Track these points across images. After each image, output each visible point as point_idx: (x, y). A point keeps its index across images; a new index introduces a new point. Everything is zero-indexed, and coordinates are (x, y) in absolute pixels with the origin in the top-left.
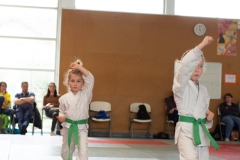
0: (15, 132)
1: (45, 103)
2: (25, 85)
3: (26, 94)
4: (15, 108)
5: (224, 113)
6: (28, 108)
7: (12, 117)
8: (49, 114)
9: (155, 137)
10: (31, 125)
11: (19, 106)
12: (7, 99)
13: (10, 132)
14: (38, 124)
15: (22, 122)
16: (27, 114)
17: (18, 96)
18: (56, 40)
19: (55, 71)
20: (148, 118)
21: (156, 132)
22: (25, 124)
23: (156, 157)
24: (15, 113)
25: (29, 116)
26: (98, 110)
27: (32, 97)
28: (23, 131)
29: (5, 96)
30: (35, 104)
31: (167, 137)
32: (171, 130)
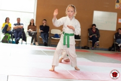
0: (13, 42)
1: (28, 29)
2: (19, 20)
3: (19, 24)
4: (13, 31)
5: (117, 38)
6: (20, 31)
7: (12, 35)
8: (30, 34)
9: (82, 48)
10: (21, 39)
11: (15, 30)
12: (9, 26)
13: (10, 42)
14: (25, 39)
15: (17, 38)
16: (19, 34)
17: (15, 25)
19: (34, 13)
20: (79, 38)
21: (83, 46)
22: (18, 39)
24: (13, 33)
25: (20, 35)
26: (55, 33)
27: (22, 26)
28: (17, 42)
29: (9, 25)
30: (23, 29)
31: (88, 48)
32: (90, 45)
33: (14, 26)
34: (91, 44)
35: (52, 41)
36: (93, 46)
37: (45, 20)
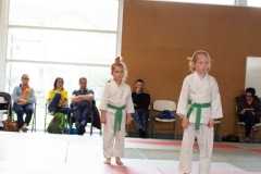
0: (72, 132)
2: (83, 82)
3: (84, 90)
4: (72, 106)
6: (86, 107)
7: (69, 115)
9: (224, 140)
10: (89, 124)
11: (76, 104)
12: (64, 96)
13: (66, 132)
14: (97, 124)
15: (80, 121)
16: (85, 112)
17: (75, 93)
18: (117, 33)
21: (225, 134)
22: (83, 123)
23: (225, 161)
24: (72, 111)
25: (88, 115)
26: (162, 109)
27: (91, 95)
28: (81, 131)
29: (62, 93)
30: (94, 102)
31: (237, 140)
32: (241, 133)
33: (74, 96)
34: (244, 131)
35: (156, 126)
36: (248, 134)
37: (140, 81)
